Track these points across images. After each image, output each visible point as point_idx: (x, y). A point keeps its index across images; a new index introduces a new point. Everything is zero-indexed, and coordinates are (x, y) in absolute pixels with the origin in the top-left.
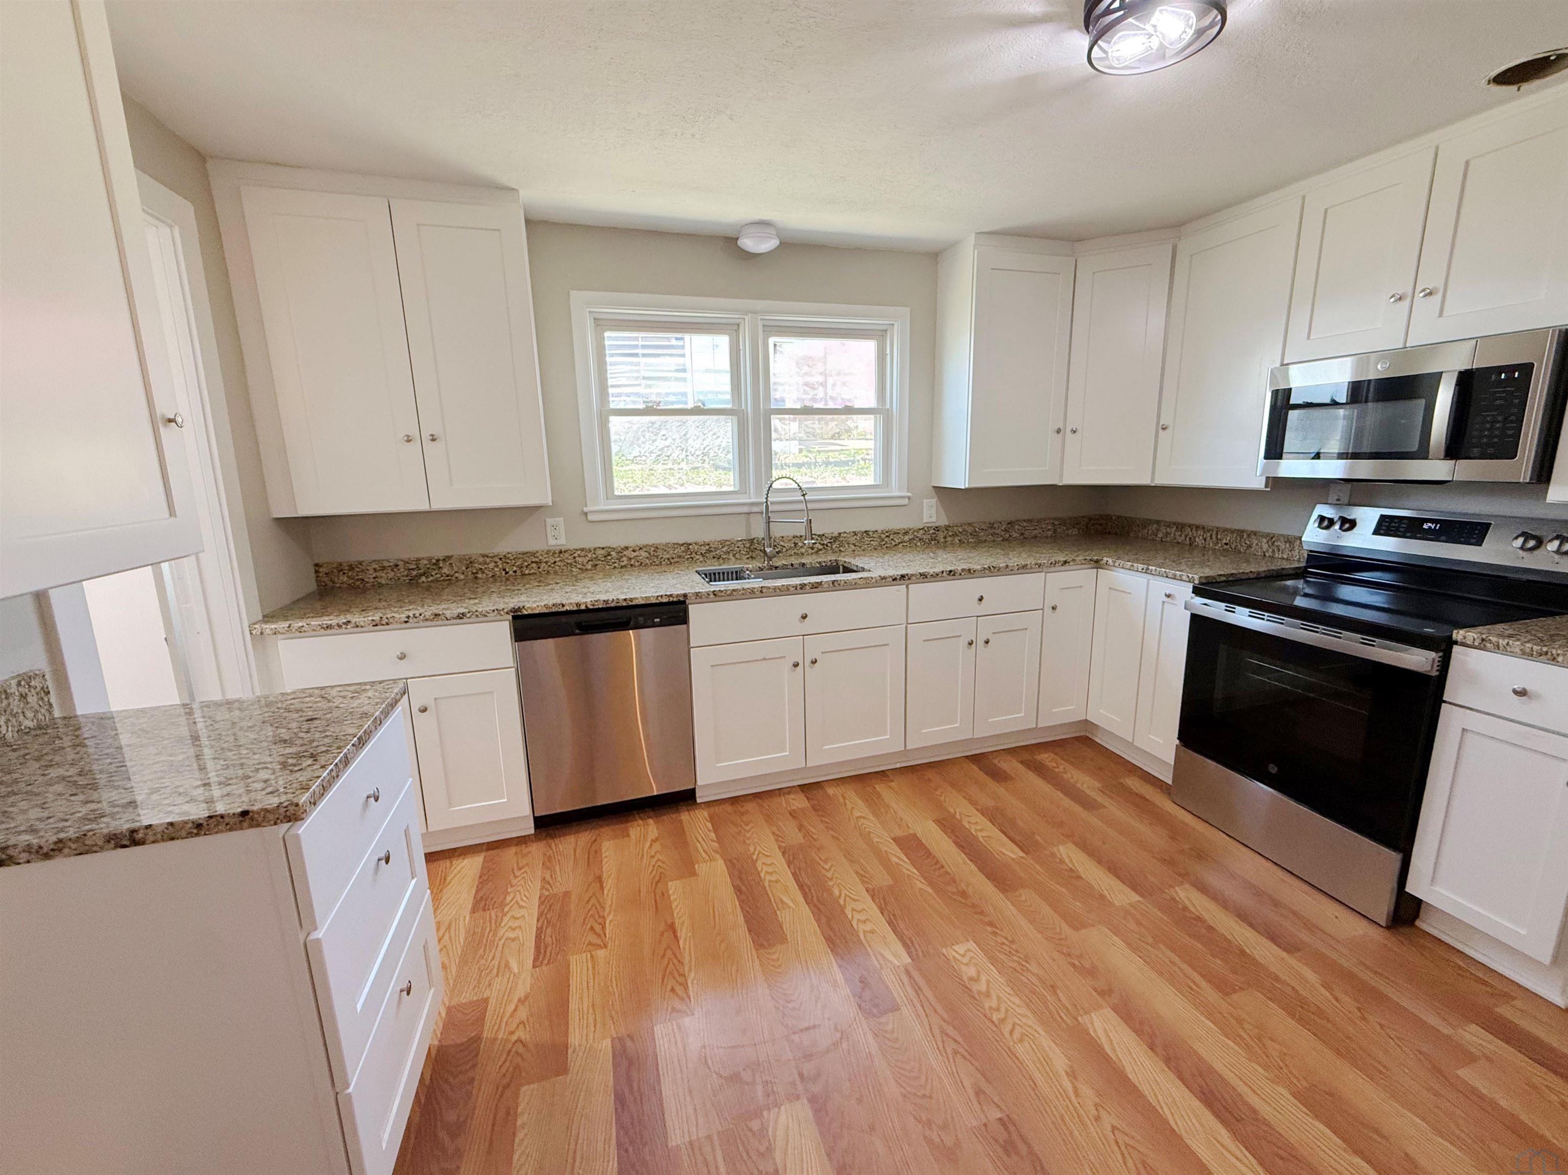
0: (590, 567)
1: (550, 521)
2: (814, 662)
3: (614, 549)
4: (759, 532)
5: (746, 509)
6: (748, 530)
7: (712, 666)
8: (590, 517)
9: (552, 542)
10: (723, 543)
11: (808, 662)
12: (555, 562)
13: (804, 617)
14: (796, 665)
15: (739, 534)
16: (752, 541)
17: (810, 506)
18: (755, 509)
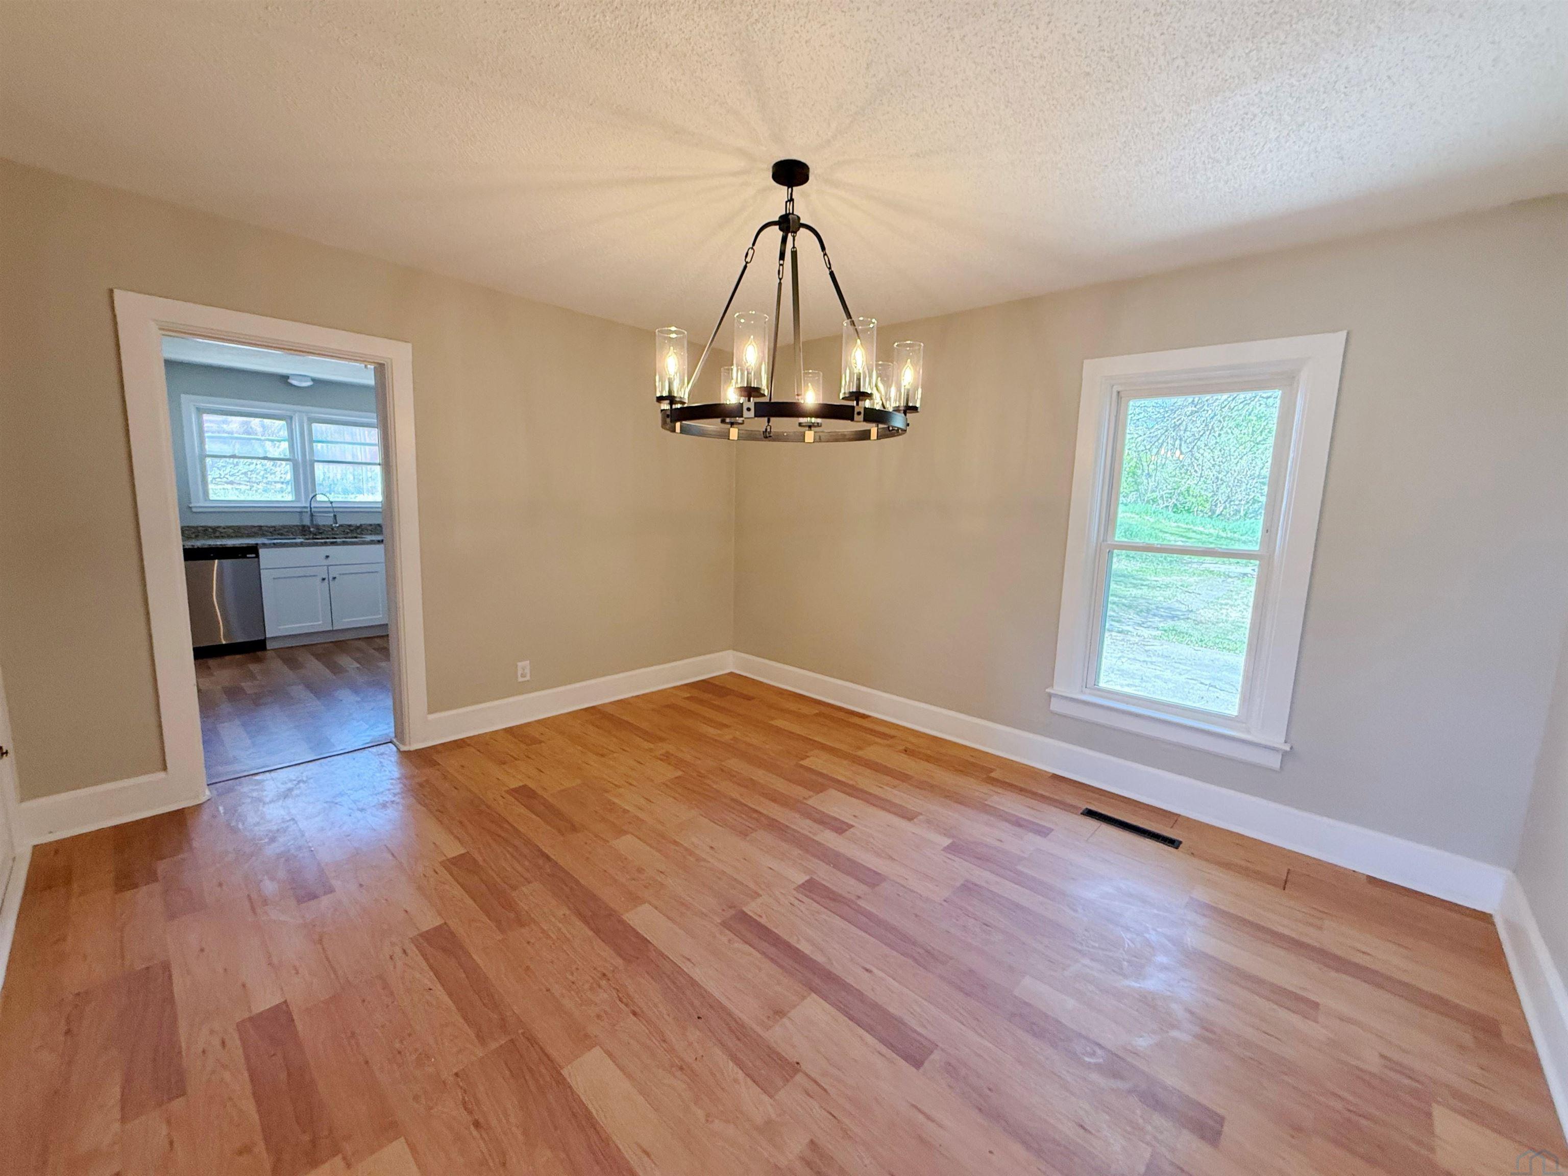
2: (334, 578)
4: (307, 522)
5: (298, 510)
6: (301, 520)
7: (274, 578)
8: (194, 510)
10: (284, 527)
11: (331, 579)
13: (327, 557)
14: (324, 579)
15: (295, 521)
16: (304, 526)
17: (335, 510)
18: (305, 510)
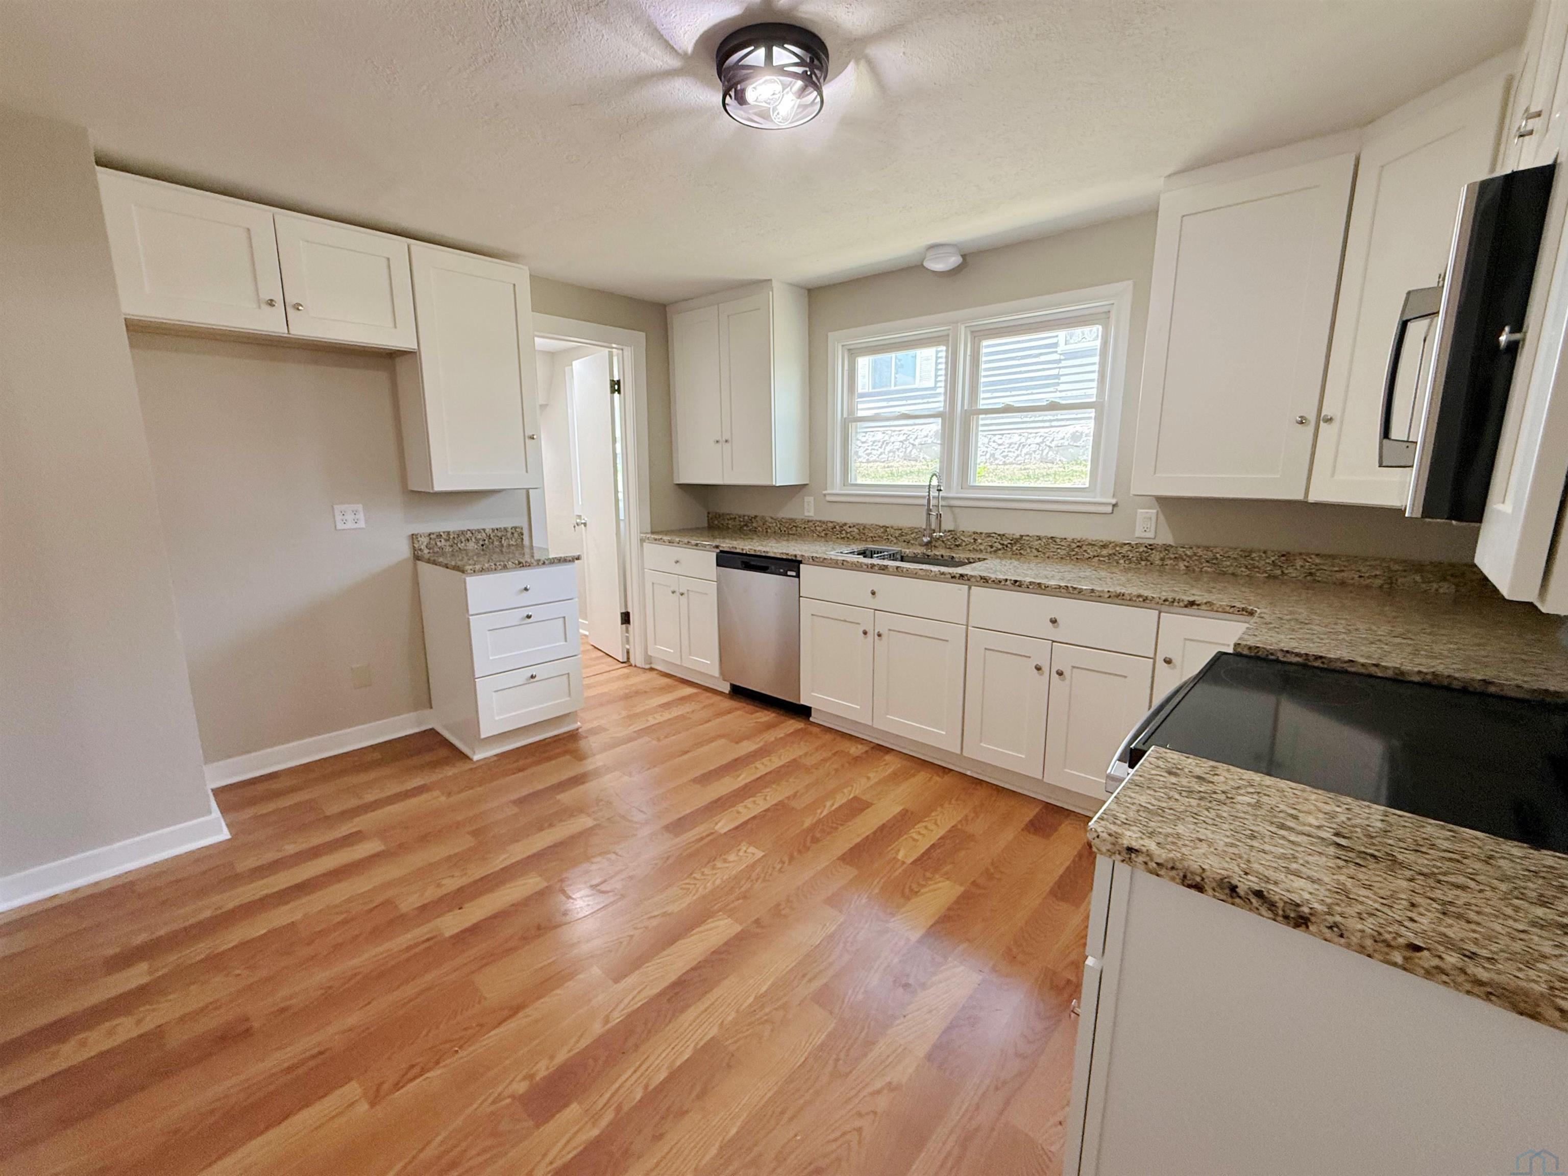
0: (823, 535)
1: (806, 499)
2: (880, 635)
3: (838, 524)
8: (828, 498)
9: (806, 514)
11: (876, 635)
12: (805, 528)
14: (866, 633)
